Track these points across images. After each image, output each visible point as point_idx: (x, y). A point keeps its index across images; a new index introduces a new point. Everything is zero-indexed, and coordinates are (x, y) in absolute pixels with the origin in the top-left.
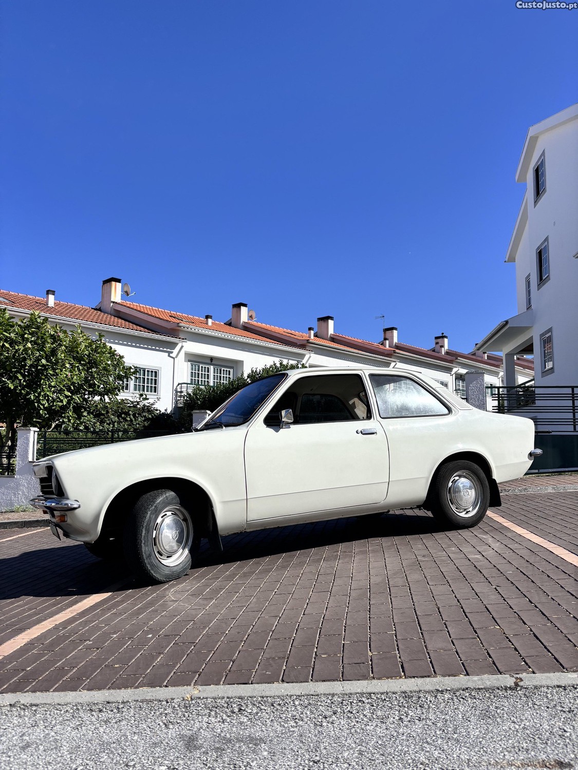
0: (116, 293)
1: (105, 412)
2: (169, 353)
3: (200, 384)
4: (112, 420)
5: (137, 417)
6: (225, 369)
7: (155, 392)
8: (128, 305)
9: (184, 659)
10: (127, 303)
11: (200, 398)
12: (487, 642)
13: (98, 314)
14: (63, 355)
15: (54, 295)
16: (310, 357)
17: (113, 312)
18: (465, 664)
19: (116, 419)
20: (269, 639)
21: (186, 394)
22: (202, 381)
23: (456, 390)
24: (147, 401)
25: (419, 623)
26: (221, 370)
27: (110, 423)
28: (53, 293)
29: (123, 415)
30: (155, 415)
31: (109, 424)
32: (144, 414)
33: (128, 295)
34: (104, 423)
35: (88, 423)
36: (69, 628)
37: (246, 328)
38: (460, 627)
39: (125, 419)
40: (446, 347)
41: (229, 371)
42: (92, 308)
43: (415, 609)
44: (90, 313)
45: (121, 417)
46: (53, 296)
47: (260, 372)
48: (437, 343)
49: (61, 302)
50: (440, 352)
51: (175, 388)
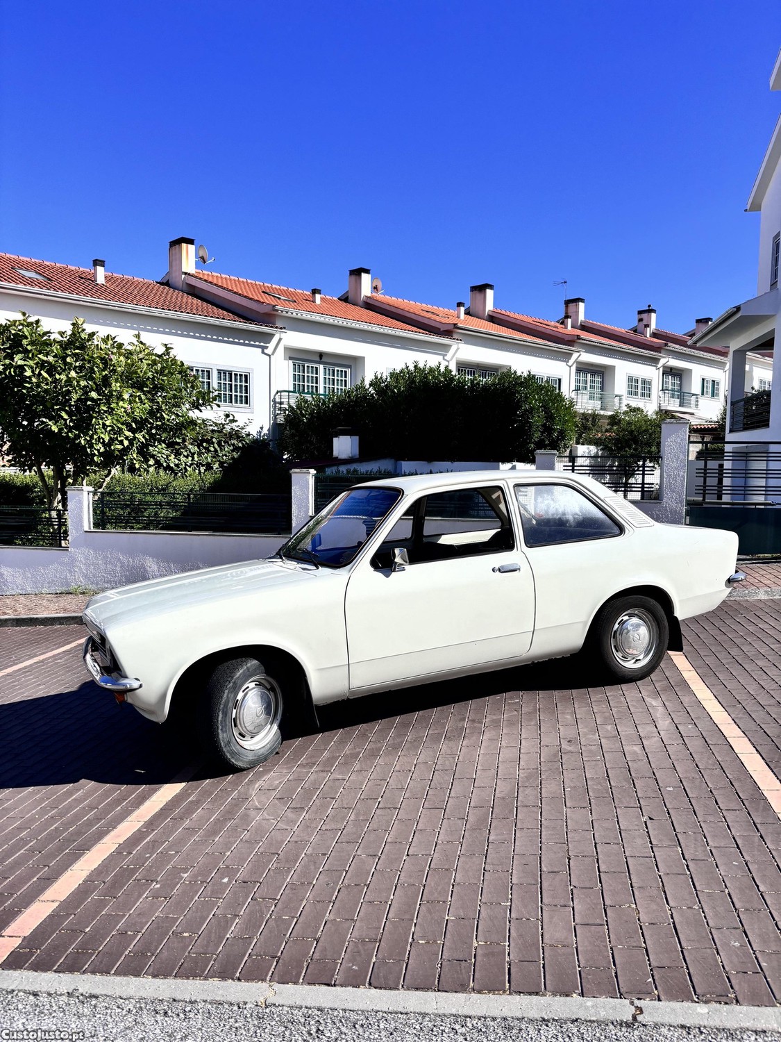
0: (189, 260)
1: (180, 441)
2: (263, 348)
3: (306, 391)
4: (190, 452)
5: (224, 446)
6: (340, 369)
7: (246, 403)
8: (206, 278)
9: (262, 929)
10: (204, 274)
11: (307, 414)
12: (616, 935)
13: (165, 291)
14: (118, 384)
15: (104, 266)
16: (458, 349)
17: (185, 288)
18: (582, 973)
19: (196, 448)
20: (362, 901)
21: (287, 407)
22: (308, 386)
23: (662, 390)
24: (235, 424)
25: (541, 886)
26: (334, 371)
27: (188, 455)
28: (102, 263)
29: (204, 444)
30: (246, 443)
31: (187, 457)
32: (232, 442)
33: (205, 262)
34: (180, 455)
35: (160, 455)
36: (134, 853)
37: (369, 305)
38: (588, 900)
39: (207, 449)
40: (653, 326)
41: (345, 372)
42: (157, 282)
43: (540, 858)
44: (154, 291)
45: (202, 446)
46: (103, 268)
47: (387, 379)
48: (641, 320)
49: (115, 275)
50: (643, 333)
51: (272, 398)
